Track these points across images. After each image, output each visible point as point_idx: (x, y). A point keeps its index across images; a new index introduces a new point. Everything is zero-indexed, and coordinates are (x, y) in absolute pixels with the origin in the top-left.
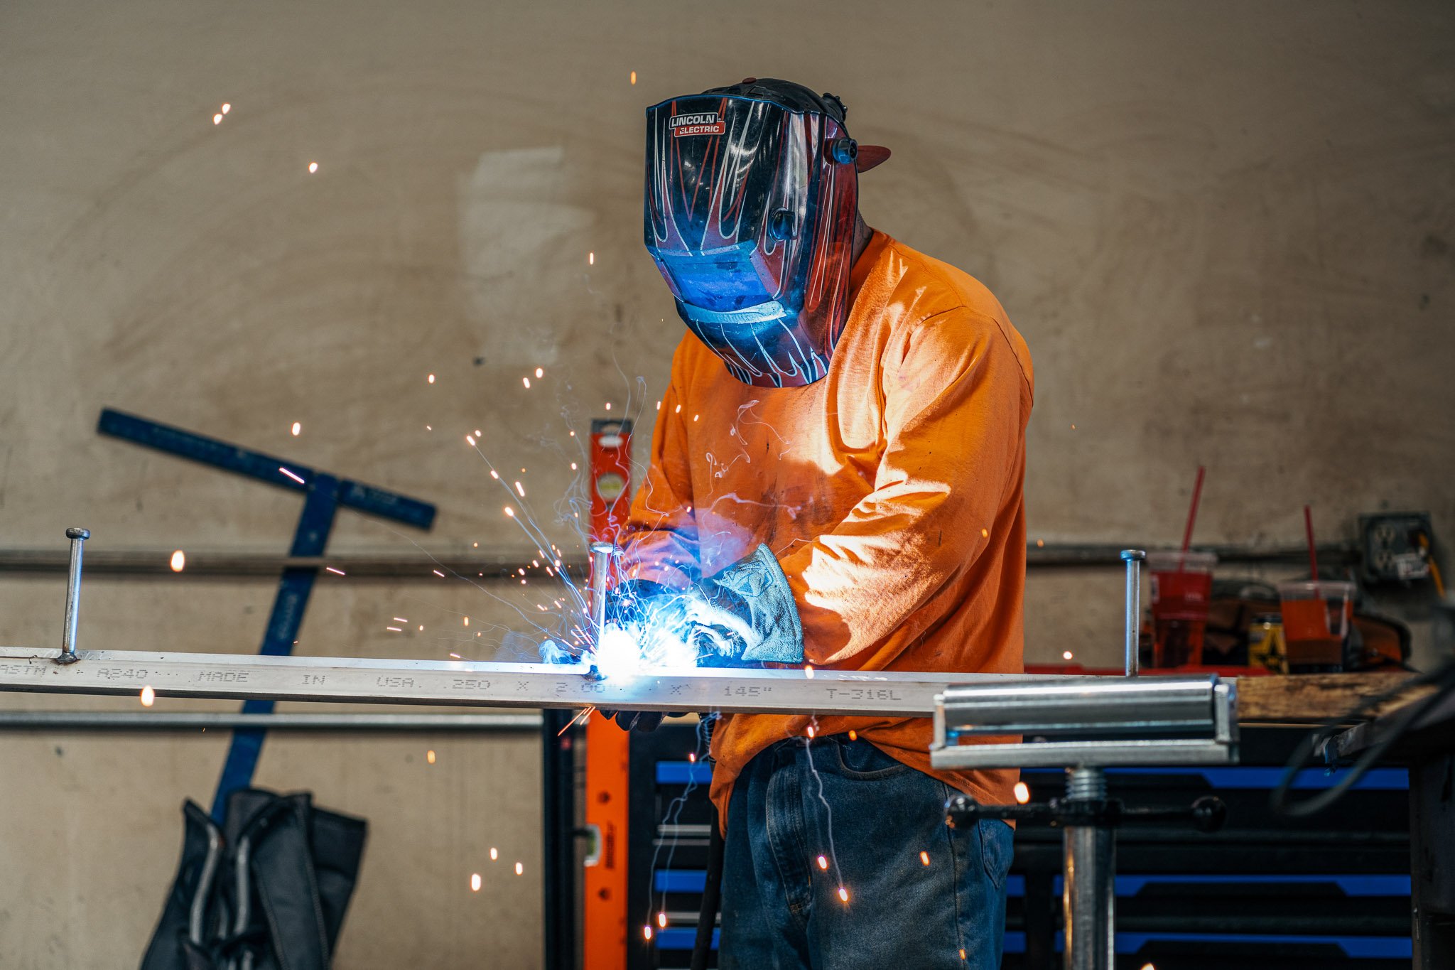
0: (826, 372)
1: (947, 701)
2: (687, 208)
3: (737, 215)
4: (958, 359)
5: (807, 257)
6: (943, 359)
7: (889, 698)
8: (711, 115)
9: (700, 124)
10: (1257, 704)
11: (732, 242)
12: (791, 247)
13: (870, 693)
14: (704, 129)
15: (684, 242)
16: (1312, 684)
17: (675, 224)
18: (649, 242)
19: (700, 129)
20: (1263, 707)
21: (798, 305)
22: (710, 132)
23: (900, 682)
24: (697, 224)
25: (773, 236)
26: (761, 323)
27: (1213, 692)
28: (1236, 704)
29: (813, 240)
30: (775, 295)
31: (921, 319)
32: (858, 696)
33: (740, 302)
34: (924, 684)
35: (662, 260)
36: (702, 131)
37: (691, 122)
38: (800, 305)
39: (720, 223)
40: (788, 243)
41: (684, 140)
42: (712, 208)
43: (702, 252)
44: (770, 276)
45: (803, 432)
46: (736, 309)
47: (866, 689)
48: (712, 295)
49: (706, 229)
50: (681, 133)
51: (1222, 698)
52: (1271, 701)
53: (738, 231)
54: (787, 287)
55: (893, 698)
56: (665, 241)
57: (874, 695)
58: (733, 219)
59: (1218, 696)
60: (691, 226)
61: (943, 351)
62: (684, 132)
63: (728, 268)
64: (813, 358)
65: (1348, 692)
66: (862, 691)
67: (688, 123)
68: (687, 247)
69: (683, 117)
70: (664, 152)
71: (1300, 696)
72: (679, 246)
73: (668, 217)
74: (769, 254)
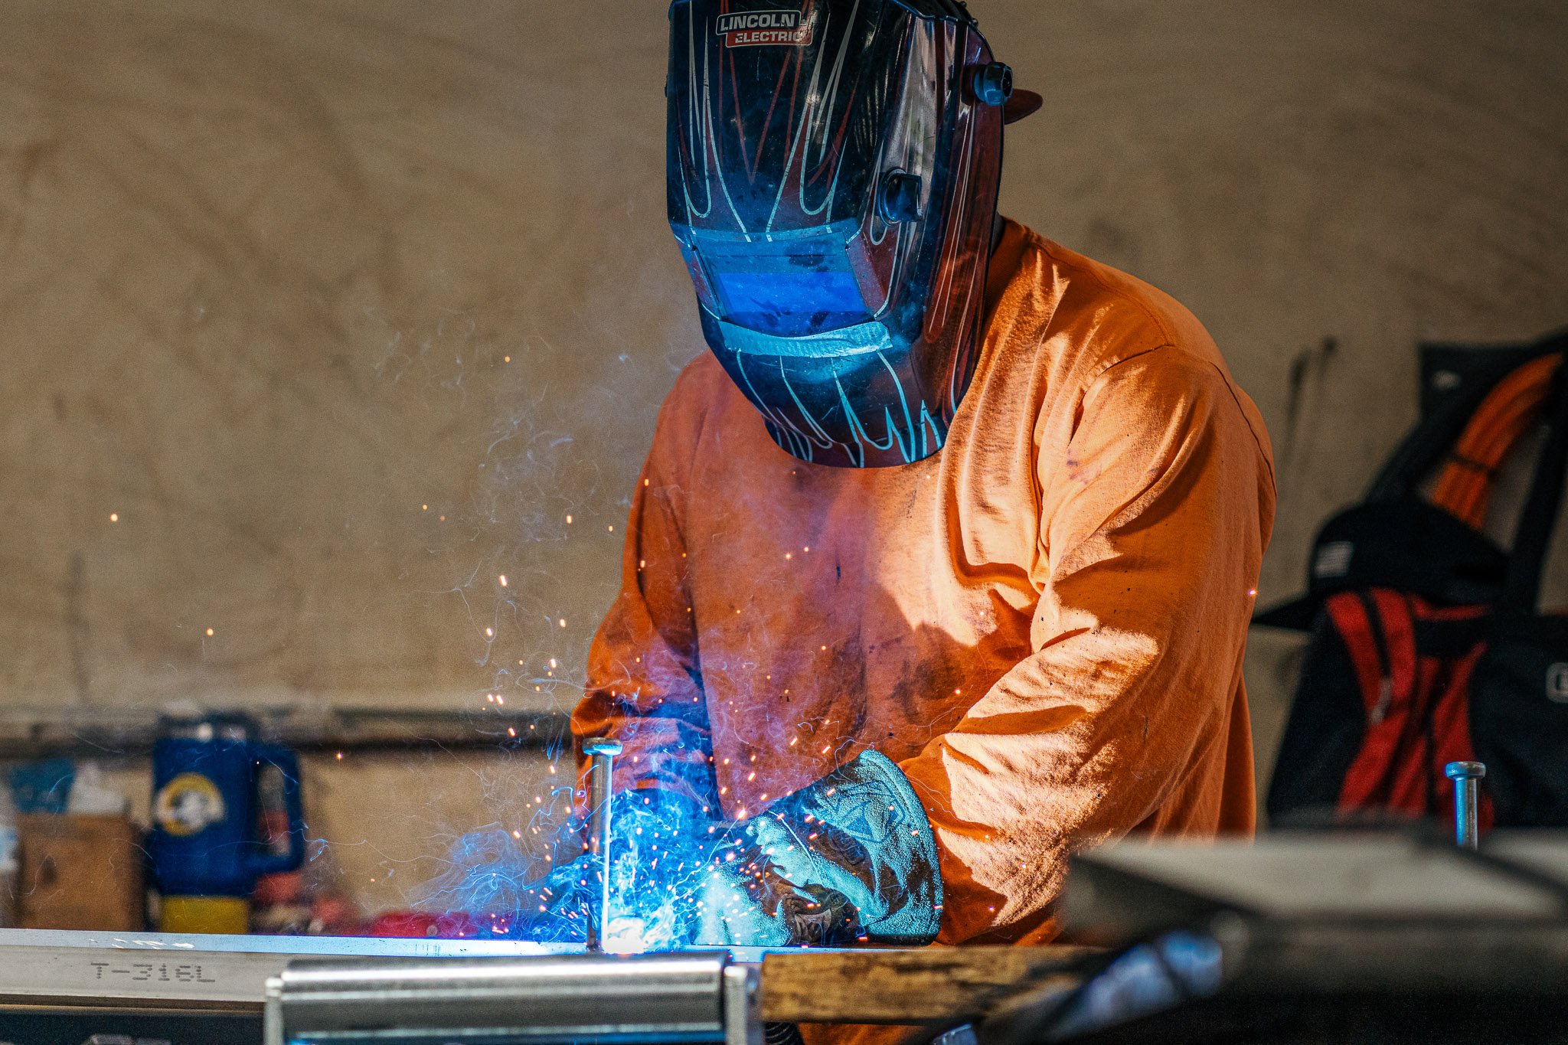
0: (939, 444)
1: (287, 989)
2: (746, 163)
3: (830, 178)
4: (1163, 434)
5: (931, 252)
6: (1140, 434)
7: (195, 979)
8: (789, 14)
9: (769, 28)
10: (794, 996)
11: (820, 220)
12: (908, 234)
13: (163, 970)
14: (777, 36)
15: (738, 218)
16: (883, 965)
17: (724, 188)
18: (676, 213)
19: (770, 36)
20: (804, 1000)
21: (912, 331)
22: (787, 42)
23: (215, 952)
24: (763, 190)
25: (884, 215)
26: (848, 358)
27: (723, 977)
28: (759, 998)
29: (941, 225)
30: (879, 312)
31: (1103, 367)
32: (144, 976)
33: (819, 321)
34: (253, 957)
35: (694, 248)
36: (773, 39)
37: (755, 25)
38: (914, 331)
39: (802, 190)
40: (904, 227)
41: (743, 52)
42: (789, 164)
43: (768, 236)
44: (875, 279)
45: (901, 548)
46: (811, 333)
47: (157, 964)
48: (773, 307)
49: (778, 198)
50: (737, 41)
51: (735, 987)
52: (817, 991)
53: (831, 203)
54: (898, 300)
55: (203, 978)
56: (705, 216)
57: (171, 974)
58: (824, 184)
59: (729, 984)
60: (753, 193)
61: (1141, 420)
62: (743, 39)
63: (807, 264)
64: (923, 420)
65: (940, 978)
66: (150, 967)
67: (749, 25)
68: (743, 227)
69: (742, 16)
70: (706, 66)
71: (862, 984)
72: (731, 225)
73: (713, 177)
74: (876, 243)
